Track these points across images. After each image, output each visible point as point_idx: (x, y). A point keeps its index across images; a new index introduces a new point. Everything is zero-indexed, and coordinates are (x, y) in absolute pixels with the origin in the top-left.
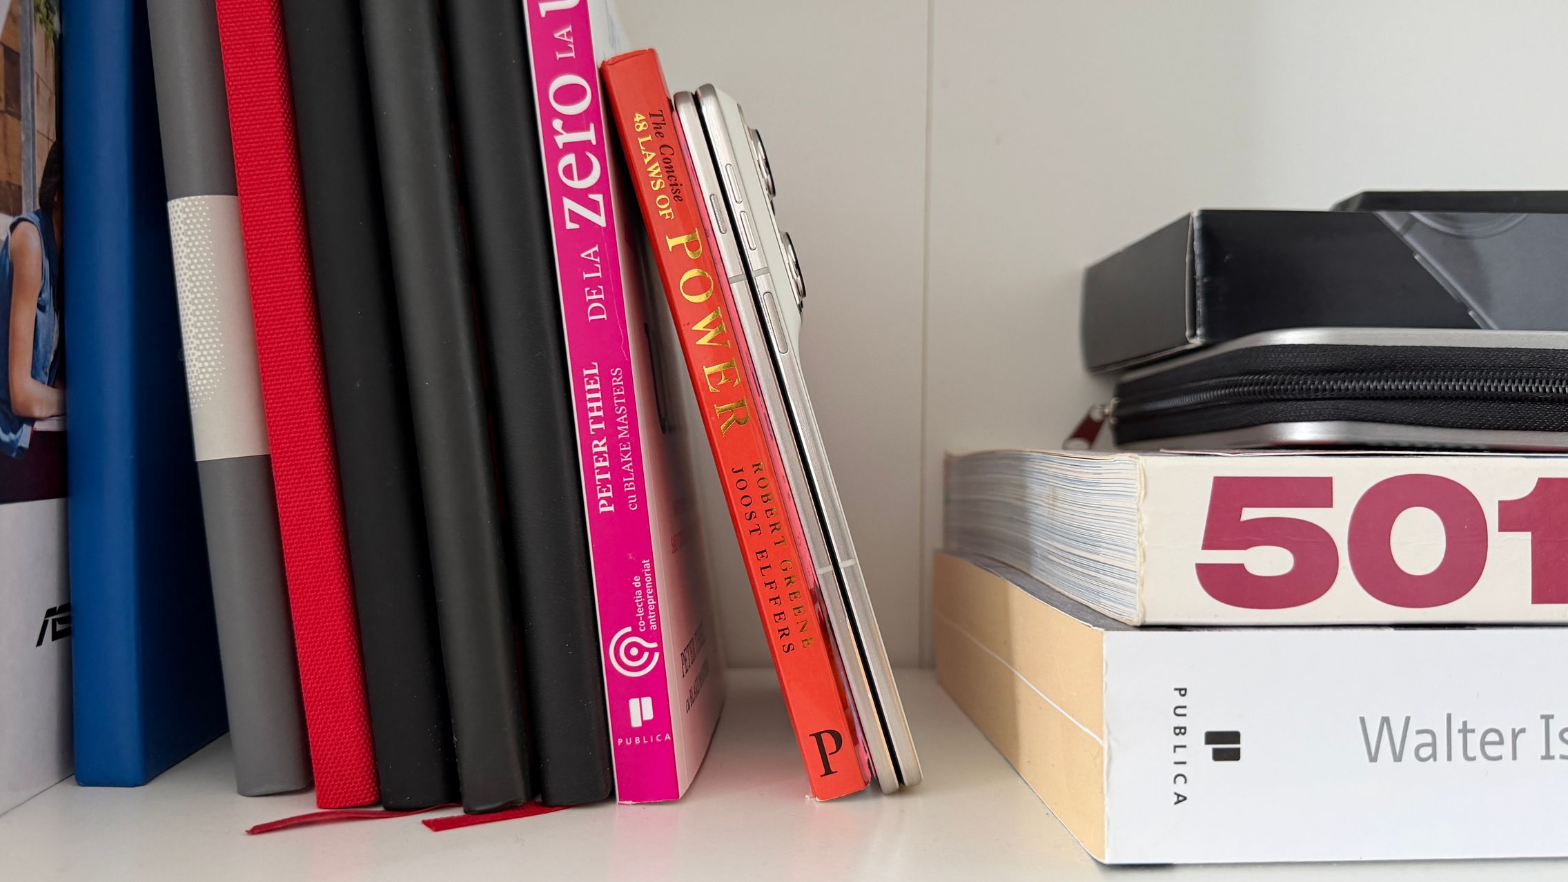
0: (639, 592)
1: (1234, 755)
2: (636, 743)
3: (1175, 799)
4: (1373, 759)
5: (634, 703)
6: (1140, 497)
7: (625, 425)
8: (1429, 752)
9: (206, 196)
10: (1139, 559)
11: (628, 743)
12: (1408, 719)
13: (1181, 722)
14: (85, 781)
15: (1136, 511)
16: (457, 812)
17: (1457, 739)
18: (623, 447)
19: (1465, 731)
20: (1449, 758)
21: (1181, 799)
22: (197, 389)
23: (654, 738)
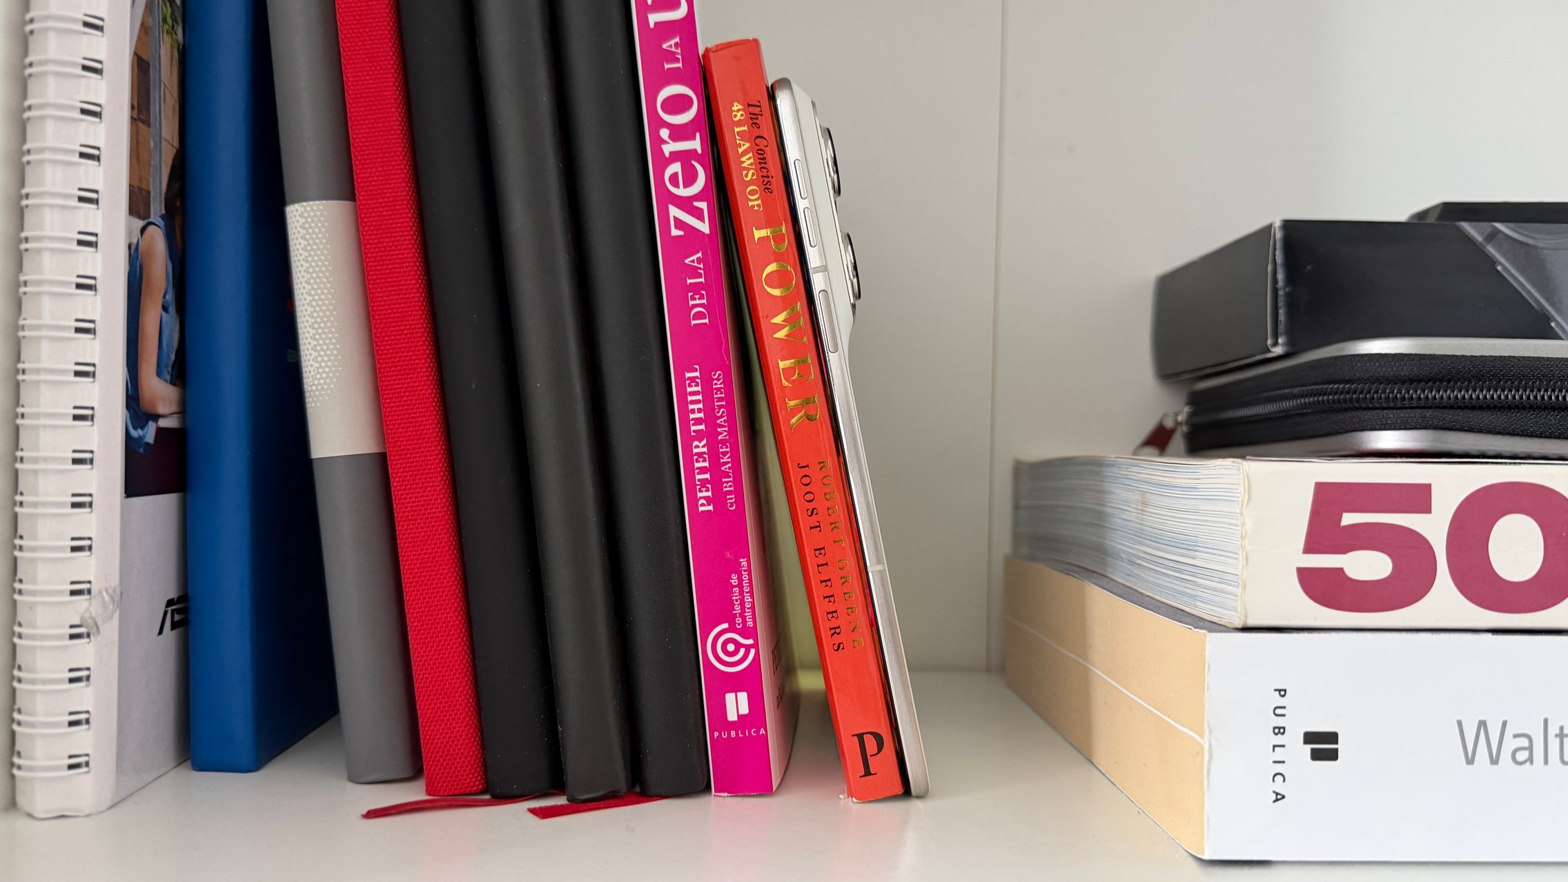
0: (736, 590)
1: (1332, 755)
2: (732, 736)
3: (1274, 797)
4: (1470, 761)
5: (730, 698)
6: (1243, 501)
7: (724, 426)
8: (1526, 755)
9: (324, 202)
10: (1242, 562)
11: (725, 736)
12: (1505, 724)
13: (1280, 722)
14: (202, 765)
15: (1239, 515)
16: (561, 801)
17: (1554, 744)
18: (722, 448)
20: (1546, 762)
21: (1279, 797)
22: (314, 388)
23: (750, 733)
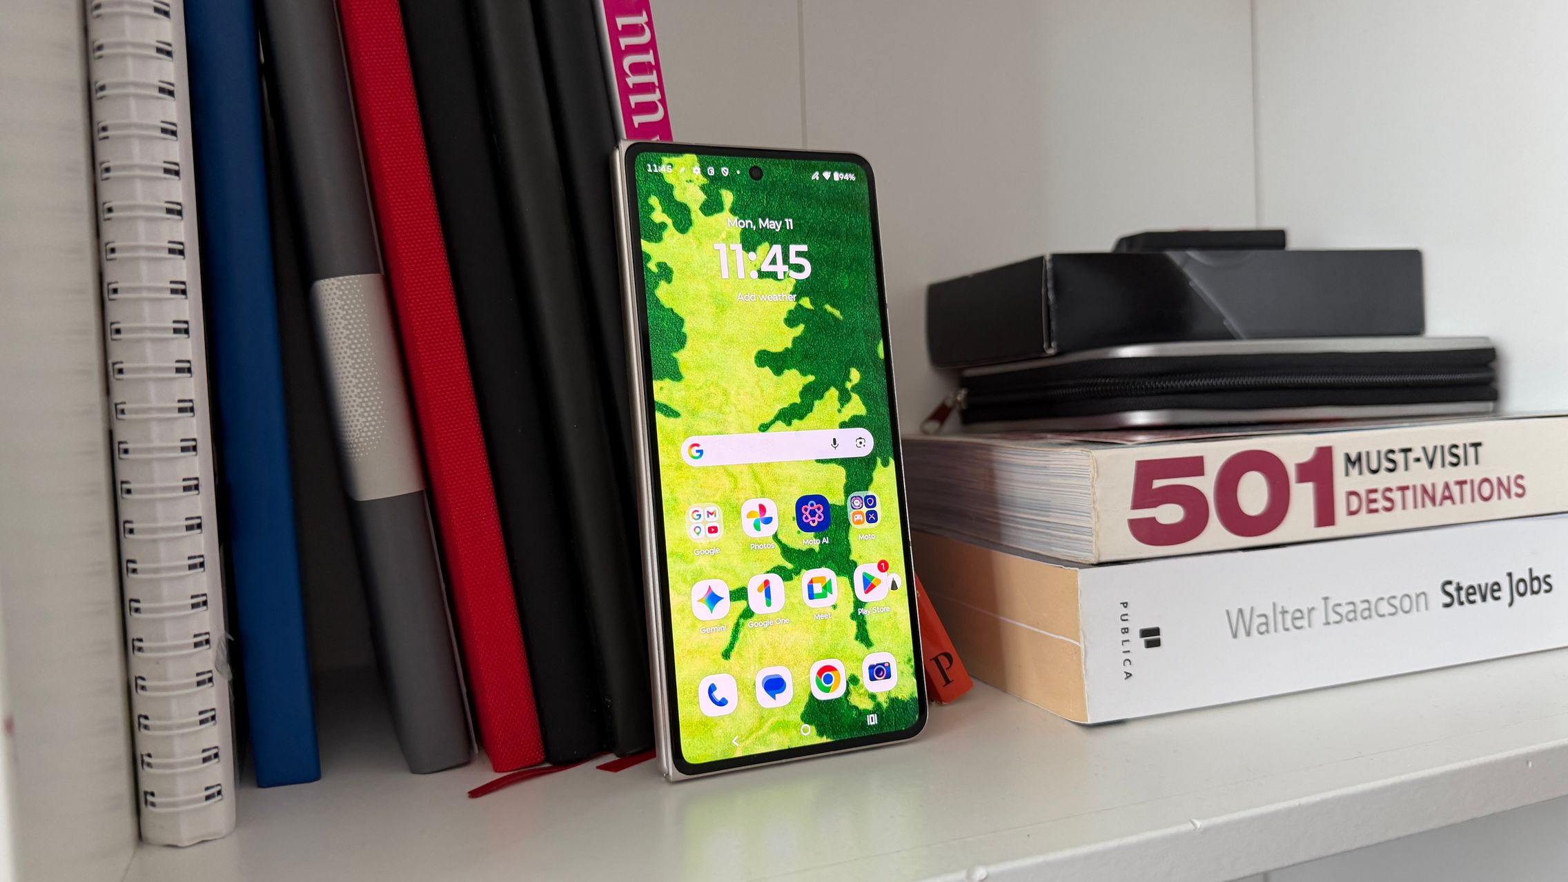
1: (1157, 643)
3: (1125, 676)
4: (1235, 636)
6: (1093, 478)
9: (359, 276)
12: (1252, 609)
13: (1125, 625)
15: (1091, 487)
19: (1284, 612)
20: (1276, 630)
21: (1129, 675)
